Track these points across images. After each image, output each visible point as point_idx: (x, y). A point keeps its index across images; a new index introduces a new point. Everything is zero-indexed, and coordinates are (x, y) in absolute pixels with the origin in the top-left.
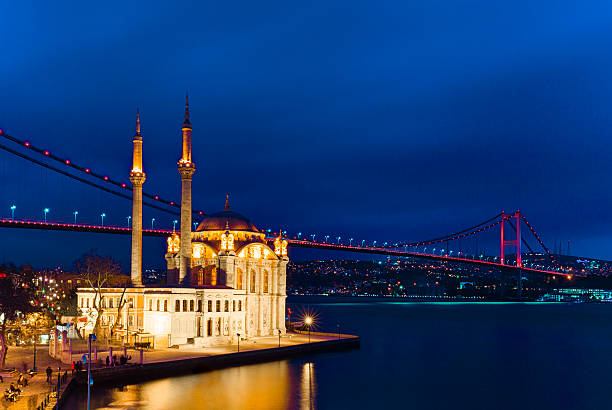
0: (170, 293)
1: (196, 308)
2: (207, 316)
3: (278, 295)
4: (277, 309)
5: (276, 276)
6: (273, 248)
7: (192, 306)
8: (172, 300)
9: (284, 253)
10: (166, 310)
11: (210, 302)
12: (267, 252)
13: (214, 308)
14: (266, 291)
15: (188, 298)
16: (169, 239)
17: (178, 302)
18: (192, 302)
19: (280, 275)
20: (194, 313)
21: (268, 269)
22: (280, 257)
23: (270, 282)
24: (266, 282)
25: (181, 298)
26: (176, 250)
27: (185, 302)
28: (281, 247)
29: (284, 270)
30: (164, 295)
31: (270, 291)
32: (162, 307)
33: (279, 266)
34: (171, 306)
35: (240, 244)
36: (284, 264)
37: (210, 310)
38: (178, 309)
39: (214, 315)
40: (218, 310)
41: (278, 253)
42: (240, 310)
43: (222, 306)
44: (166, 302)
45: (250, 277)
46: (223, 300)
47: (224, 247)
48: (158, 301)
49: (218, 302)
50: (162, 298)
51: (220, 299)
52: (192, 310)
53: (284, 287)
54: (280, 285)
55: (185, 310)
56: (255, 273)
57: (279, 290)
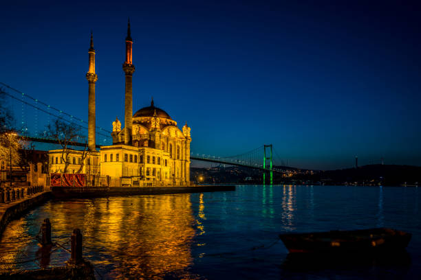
0: (121, 148)
1: (138, 160)
2: (147, 165)
3: (186, 161)
4: (185, 170)
5: (184, 150)
6: (182, 131)
7: (136, 159)
8: (122, 153)
9: (189, 135)
10: (117, 161)
11: (149, 157)
12: (179, 133)
13: (151, 161)
14: (178, 158)
15: (134, 153)
16: (114, 123)
17: (126, 155)
18: (136, 156)
19: (186, 148)
20: (137, 164)
21: (180, 145)
22: (186, 138)
23: (180, 153)
24: (178, 152)
25: (129, 153)
26: (118, 130)
27: (131, 156)
28: (187, 131)
29: (188, 145)
30: (116, 150)
31: (180, 158)
32: (114, 158)
33: (186, 142)
34: (121, 159)
35: (163, 126)
36: (189, 142)
37: (148, 162)
38: (126, 160)
39: (151, 166)
40: (154, 163)
41: (185, 135)
42: (166, 165)
43: (156, 160)
44: (118, 155)
45: (169, 147)
46: (156, 156)
47: (153, 126)
48: (112, 155)
49: (154, 158)
50: (115, 152)
51: (154, 155)
52: (136, 162)
53: (188, 157)
54: (186, 155)
55: (131, 161)
56: (171, 146)
57: (186, 158)
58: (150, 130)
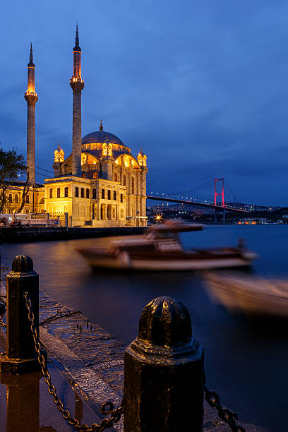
0: (71, 180)
1: (91, 195)
2: (102, 201)
3: (142, 196)
4: (141, 206)
5: (139, 182)
6: (137, 160)
7: (88, 193)
8: (72, 186)
9: (145, 165)
10: (66, 196)
11: (103, 191)
12: (133, 162)
13: (106, 196)
14: (133, 192)
15: (85, 187)
16: (56, 152)
17: (77, 189)
18: (88, 190)
19: (142, 181)
20: (90, 200)
21: (134, 176)
22: (142, 167)
23: (135, 186)
24: (133, 187)
25: (80, 186)
26: (61, 160)
27: (82, 189)
28: (143, 160)
29: (145, 176)
30: (64, 183)
31: (135, 193)
32: (62, 194)
33: (141, 173)
34: (71, 193)
35: (117, 154)
36: (145, 172)
37: (103, 198)
38: (77, 196)
39: (106, 202)
40: (109, 198)
41: (141, 164)
42: (122, 201)
43: (112, 195)
44: (66, 189)
45: (123, 179)
46: (112, 190)
47: (105, 154)
48: (59, 190)
49: (109, 191)
50: (62, 186)
51: (110, 189)
52: (88, 197)
53: (144, 191)
54: (142, 188)
55: (82, 196)
56: (125, 178)
57: (141, 192)
58: (101, 159)
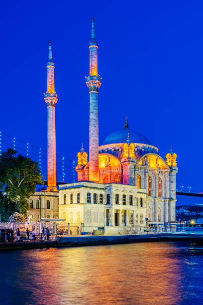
0: (82, 186)
1: (105, 201)
2: (115, 207)
3: (171, 199)
4: (169, 210)
5: (168, 184)
6: (165, 160)
7: (101, 199)
8: (84, 192)
9: (175, 164)
10: (78, 202)
11: (117, 196)
12: (161, 162)
13: (121, 201)
14: (160, 195)
15: (98, 192)
16: (79, 154)
17: (89, 194)
18: (101, 195)
19: (171, 182)
20: (103, 206)
22: (171, 168)
23: (163, 188)
24: (160, 188)
25: (92, 192)
26: (84, 163)
27: (95, 195)
28: (172, 159)
29: (174, 178)
30: (77, 189)
31: (163, 196)
32: (75, 200)
33: (170, 174)
34: (83, 198)
35: (140, 154)
36: (174, 173)
37: (117, 203)
38: (89, 202)
39: (121, 207)
40: (124, 204)
41: (170, 164)
42: (142, 206)
43: (128, 200)
44: (79, 195)
45: (147, 182)
46: (128, 195)
47: (126, 155)
48: (71, 196)
49: (124, 196)
50: (75, 192)
51: (126, 194)
52: (101, 202)
53: (174, 193)
54: (171, 190)
55: (95, 202)
56: (150, 178)
57: (170, 194)
58: (122, 161)
